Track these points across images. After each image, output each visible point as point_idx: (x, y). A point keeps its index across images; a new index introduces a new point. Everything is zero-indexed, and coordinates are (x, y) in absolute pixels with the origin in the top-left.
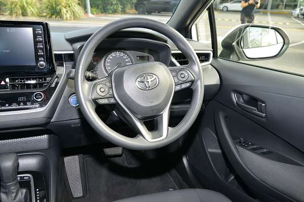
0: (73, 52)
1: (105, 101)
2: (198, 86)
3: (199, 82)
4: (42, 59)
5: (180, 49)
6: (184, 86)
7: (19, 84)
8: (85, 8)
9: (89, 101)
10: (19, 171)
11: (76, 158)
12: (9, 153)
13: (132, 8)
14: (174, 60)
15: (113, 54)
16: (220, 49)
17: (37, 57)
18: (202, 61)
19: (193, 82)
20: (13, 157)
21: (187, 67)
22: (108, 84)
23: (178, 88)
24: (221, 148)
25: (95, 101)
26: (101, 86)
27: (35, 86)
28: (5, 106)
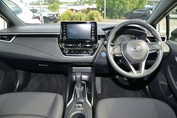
0: (105, 34)
1: (118, 55)
2: (160, 52)
3: (161, 51)
4: (93, 36)
5: (153, 35)
6: (153, 52)
7: (83, 46)
8: (104, 16)
9: (112, 54)
10: (82, 79)
11: (99, 78)
12: (79, 72)
13: (123, 16)
14: (148, 40)
15: (122, 36)
16: (170, 36)
17: (91, 36)
18: (163, 41)
19: (158, 50)
20: (80, 74)
21: (156, 43)
22: (120, 48)
23: (151, 52)
24: (168, 83)
25: (114, 55)
26: (117, 49)
27: (89, 47)
28: (79, 54)
